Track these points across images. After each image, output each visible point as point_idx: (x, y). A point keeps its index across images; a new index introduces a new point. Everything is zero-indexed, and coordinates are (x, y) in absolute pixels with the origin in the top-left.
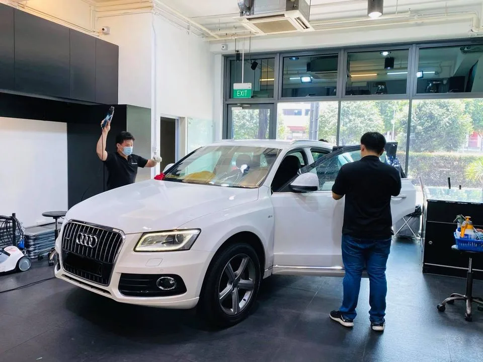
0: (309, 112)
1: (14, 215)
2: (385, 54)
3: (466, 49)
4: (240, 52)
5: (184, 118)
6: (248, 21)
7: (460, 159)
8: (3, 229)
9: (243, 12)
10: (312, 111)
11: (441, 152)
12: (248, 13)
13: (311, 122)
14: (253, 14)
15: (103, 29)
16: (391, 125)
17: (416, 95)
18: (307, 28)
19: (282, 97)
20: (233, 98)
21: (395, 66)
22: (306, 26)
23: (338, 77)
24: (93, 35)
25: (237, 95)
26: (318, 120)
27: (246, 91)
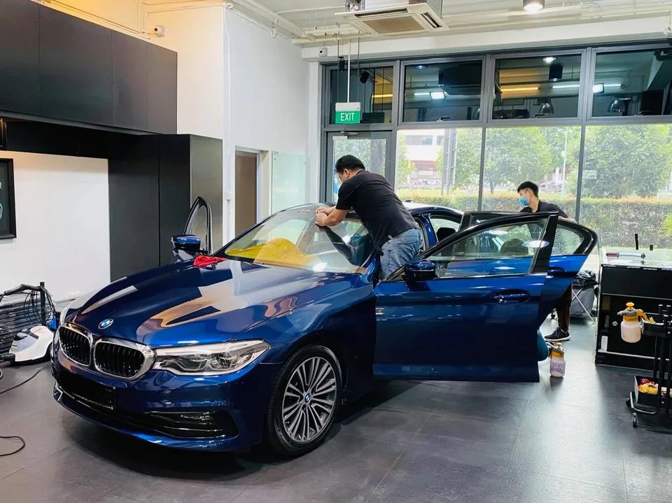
0: (443, 141)
1: (42, 284)
2: (549, 60)
3: (662, 53)
4: (345, 59)
5: (267, 151)
6: (356, 18)
7: (658, 208)
8: (29, 303)
9: (349, 6)
10: (447, 139)
11: (634, 198)
12: (356, 7)
13: (446, 155)
14: (364, 8)
15: (156, 30)
16: (561, 159)
17: (591, 119)
18: (438, 26)
19: (403, 121)
20: (334, 123)
21: (564, 76)
22: (436, 24)
23: (482, 92)
24: (141, 38)
25: (340, 119)
26: (456, 152)
27: (353, 114)
